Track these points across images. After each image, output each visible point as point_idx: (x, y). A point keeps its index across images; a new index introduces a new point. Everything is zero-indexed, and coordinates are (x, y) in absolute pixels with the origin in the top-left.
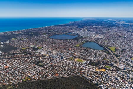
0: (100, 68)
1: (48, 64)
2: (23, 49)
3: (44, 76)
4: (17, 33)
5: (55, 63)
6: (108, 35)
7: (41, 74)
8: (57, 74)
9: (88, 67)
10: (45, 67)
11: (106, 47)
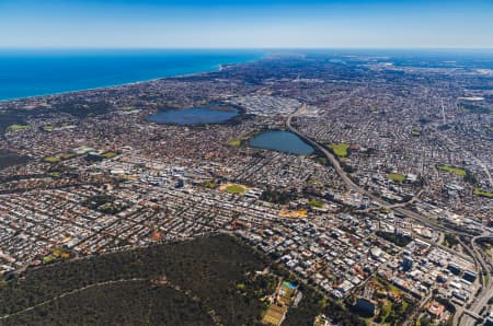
0: (293, 209)
1: (130, 205)
2: (51, 159)
3: (117, 242)
4: (31, 107)
5: (155, 201)
6: (334, 105)
7: (104, 238)
8: (158, 235)
9: (257, 207)
10: (122, 214)
11: (324, 146)
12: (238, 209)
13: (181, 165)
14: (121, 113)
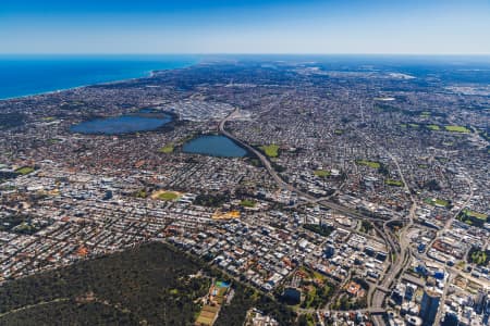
0: (227, 210)
1: (51, 222)
3: (35, 263)
5: (80, 215)
6: (265, 109)
7: (20, 261)
8: (84, 250)
9: (190, 212)
10: (42, 233)
11: (256, 147)
12: (171, 216)
13: (109, 176)
14: (38, 125)
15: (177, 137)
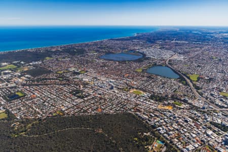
1: (89, 95)
2: (59, 72)
3: (82, 111)
4: (54, 50)
5: (100, 94)
7: (77, 108)
8: (100, 110)
9: (147, 102)
10: (85, 99)
11: (185, 75)
12: (138, 102)
13: (113, 79)
14: (89, 54)
15: (144, 65)
